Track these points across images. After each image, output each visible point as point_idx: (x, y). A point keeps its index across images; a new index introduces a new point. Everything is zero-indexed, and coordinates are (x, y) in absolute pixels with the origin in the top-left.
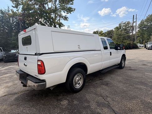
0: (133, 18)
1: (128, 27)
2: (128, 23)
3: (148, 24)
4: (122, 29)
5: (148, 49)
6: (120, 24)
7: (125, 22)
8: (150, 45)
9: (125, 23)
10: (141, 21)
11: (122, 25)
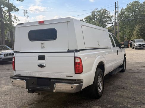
0: (116, 6)
1: (103, 18)
2: (105, 12)
3: (129, 14)
4: (95, 19)
5: (136, 49)
6: (93, 12)
7: (100, 10)
8: (138, 44)
9: (100, 12)
10: (121, 11)
11: (96, 14)
